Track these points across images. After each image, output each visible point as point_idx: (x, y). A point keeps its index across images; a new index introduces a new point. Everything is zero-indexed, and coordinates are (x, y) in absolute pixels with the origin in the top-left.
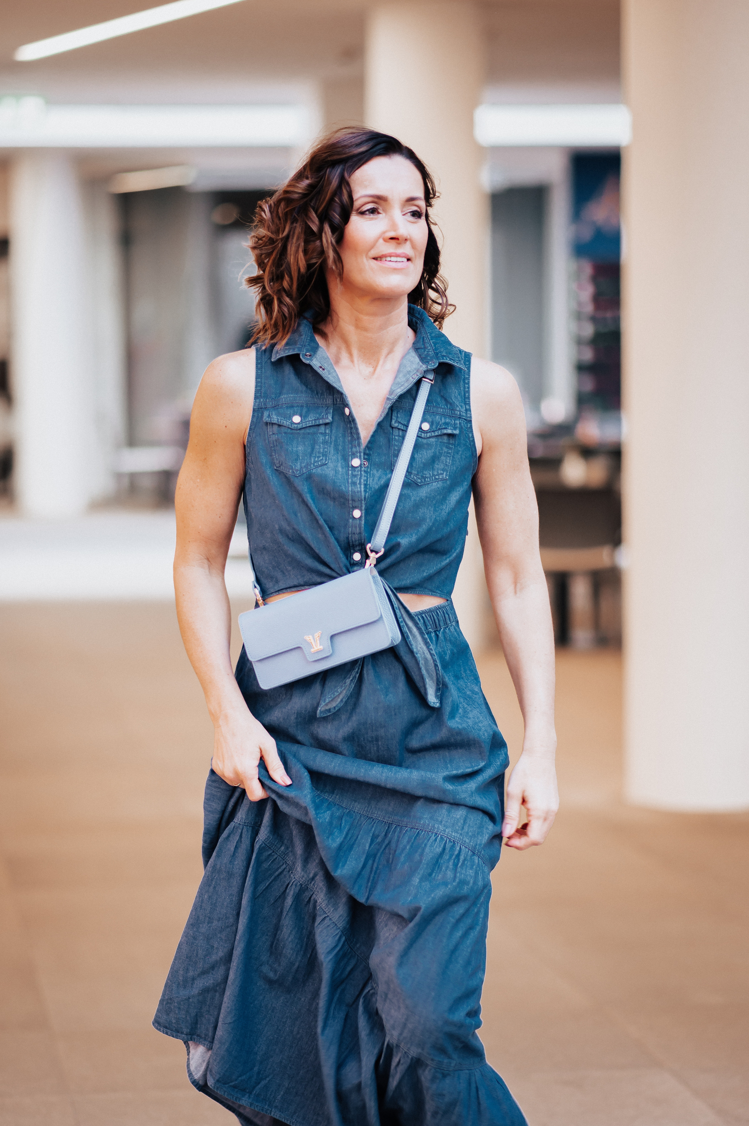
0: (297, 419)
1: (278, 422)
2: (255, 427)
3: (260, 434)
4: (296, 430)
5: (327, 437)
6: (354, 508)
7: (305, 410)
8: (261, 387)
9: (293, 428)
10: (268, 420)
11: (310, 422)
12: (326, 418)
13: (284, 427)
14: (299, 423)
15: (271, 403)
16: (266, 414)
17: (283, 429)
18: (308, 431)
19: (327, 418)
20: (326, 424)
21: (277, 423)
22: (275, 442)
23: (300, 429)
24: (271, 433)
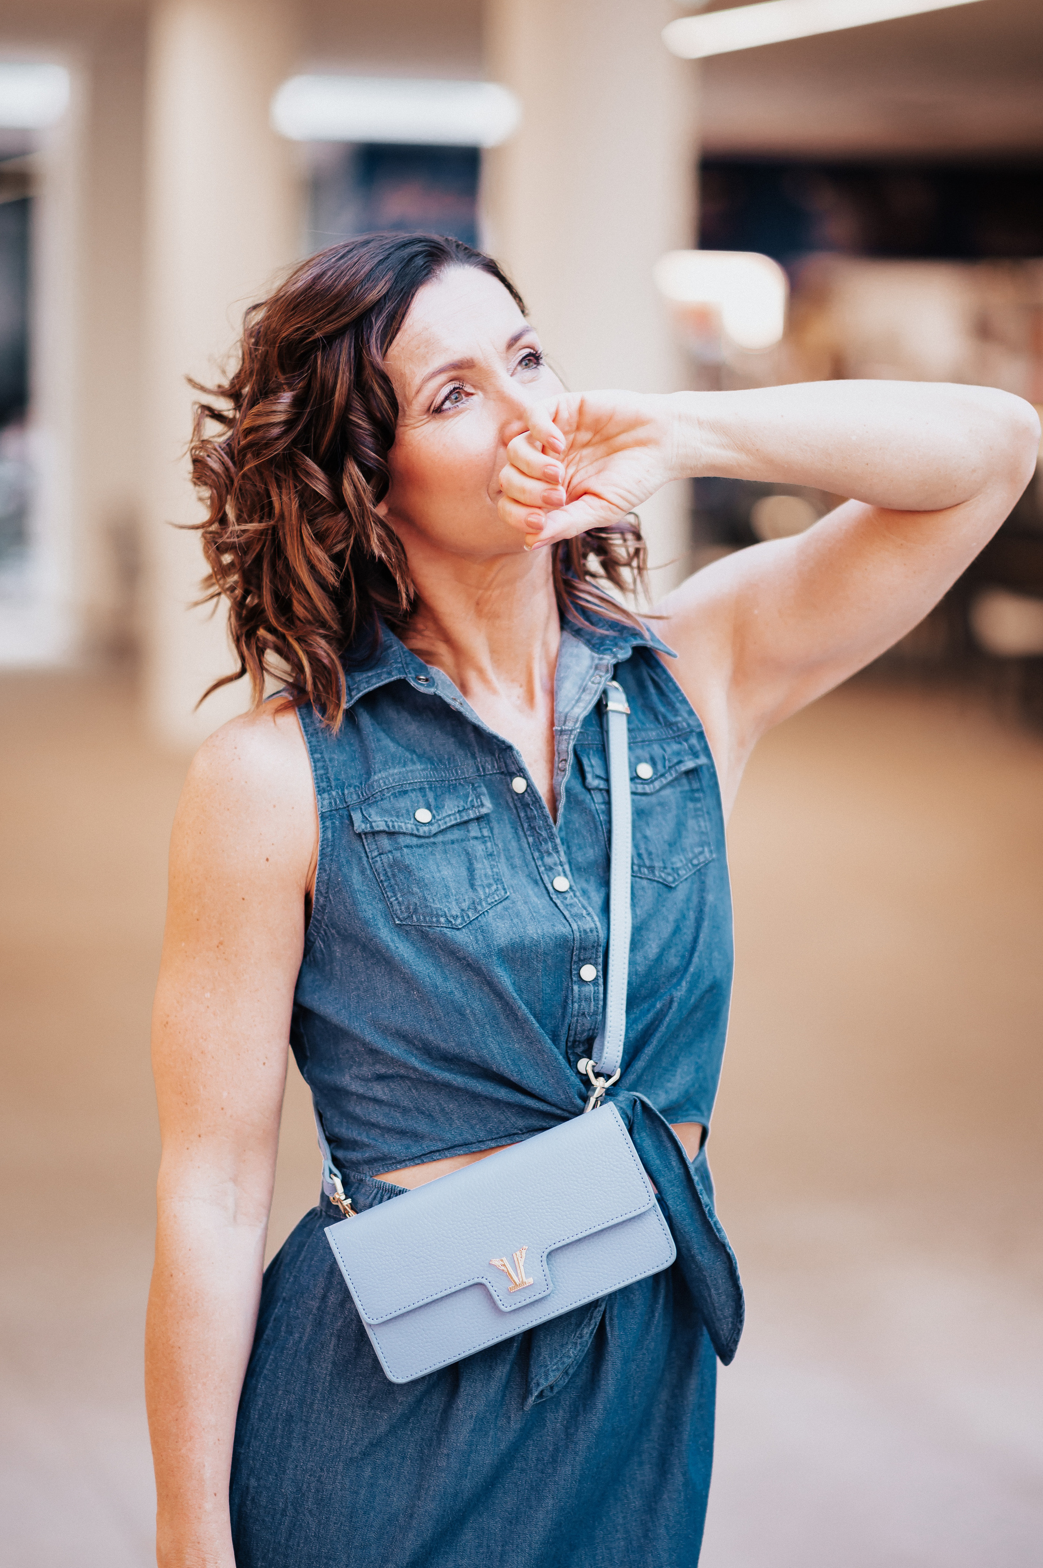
0: (423, 815)
1: (388, 827)
2: (332, 850)
3: (348, 862)
4: (428, 837)
5: (489, 844)
6: (585, 961)
7: (431, 796)
8: (325, 768)
9: (421, 833)
10: (366, 828)
11: (452, 817)
12: (479, 806)
13: (401, 836)
14: (430, 823)
15: (355, 797)
16: (357, 817)
17: (402, 840)
18: (449, 836)
19: (482, 805)
20: (478, 819)
21: (387, 829)
22: (388, 870)
23: (435, 835)
24: (376, 853)
